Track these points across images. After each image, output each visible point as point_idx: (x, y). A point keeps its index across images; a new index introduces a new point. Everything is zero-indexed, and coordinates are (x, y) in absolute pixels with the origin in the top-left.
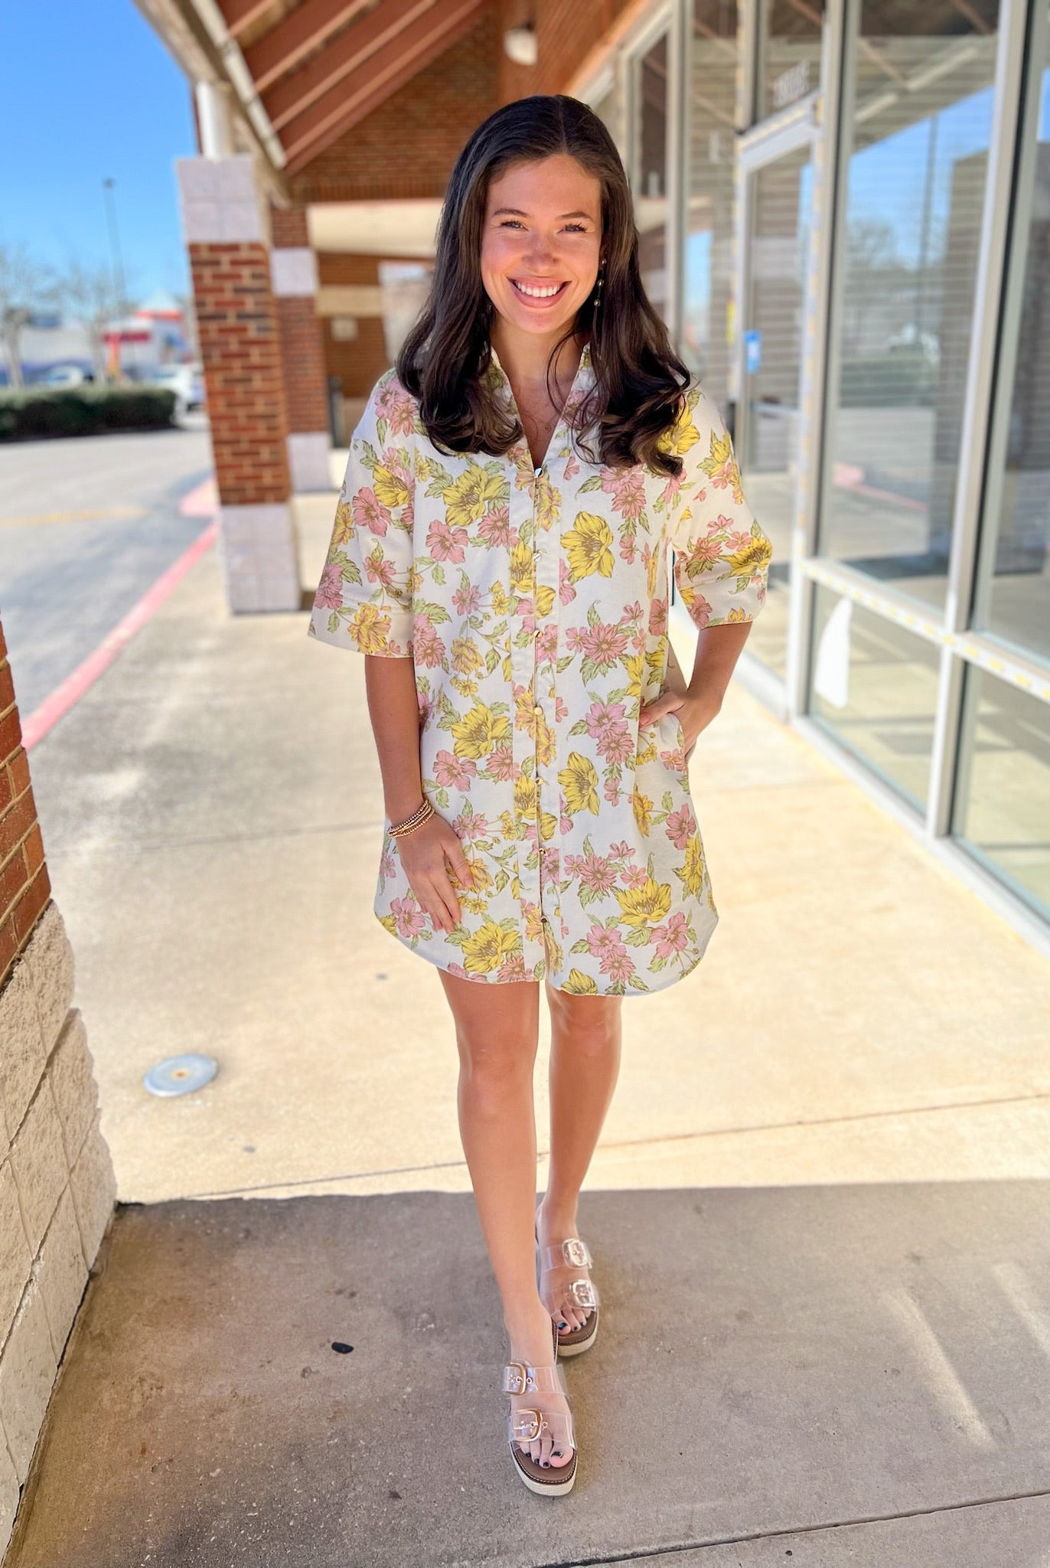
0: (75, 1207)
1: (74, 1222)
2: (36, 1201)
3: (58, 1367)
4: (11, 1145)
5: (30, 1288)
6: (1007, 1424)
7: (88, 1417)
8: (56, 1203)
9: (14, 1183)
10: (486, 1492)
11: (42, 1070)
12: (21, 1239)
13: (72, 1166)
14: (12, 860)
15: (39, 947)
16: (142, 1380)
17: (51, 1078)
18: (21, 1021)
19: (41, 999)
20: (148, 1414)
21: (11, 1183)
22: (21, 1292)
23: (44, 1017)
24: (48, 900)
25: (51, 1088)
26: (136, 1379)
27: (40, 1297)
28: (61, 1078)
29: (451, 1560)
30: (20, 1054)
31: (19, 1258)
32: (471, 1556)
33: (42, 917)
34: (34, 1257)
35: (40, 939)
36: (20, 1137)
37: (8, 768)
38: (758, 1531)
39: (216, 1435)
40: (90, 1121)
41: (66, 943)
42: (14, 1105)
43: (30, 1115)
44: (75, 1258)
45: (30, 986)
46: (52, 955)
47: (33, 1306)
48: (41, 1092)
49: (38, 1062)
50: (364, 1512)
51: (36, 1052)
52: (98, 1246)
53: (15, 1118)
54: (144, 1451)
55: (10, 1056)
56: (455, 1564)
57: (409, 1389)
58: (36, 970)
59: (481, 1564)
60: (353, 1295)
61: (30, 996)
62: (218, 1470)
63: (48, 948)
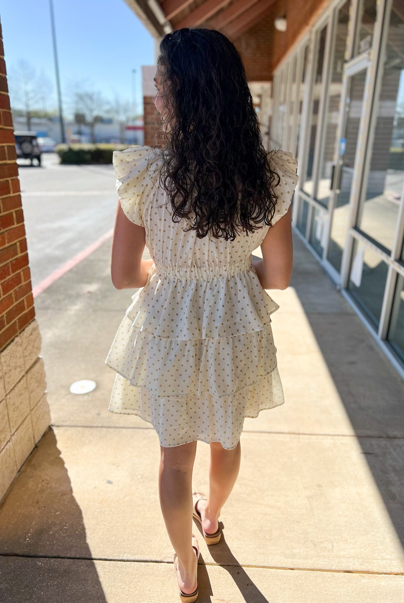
0: (32, 422)
1: (31, 427)
2: (15, 416)
3: (18, 472)
4: (6, 395)
5: (9, 443)
6: (333, 546)
7: (23, 489)
8: (23, 418)
9: (6, 408)
10: (142, 535)
11: (23, 373)
12: (7, 426)
13: (32, 408)
14: (19, 303)
15: (27, 333)
16: (43, 481)
17: (27, 377)
18: (15, 356)
19: (25, 351)
20: (42, 491)
21: (5, 408)
22: (5, 443)
23: (26, 356)
24: (33, 319)
25: (26, 380)
26: (41, 481)
27: (12, 447)
28: (31, 378)
29: (125, 553)
30: (13, 367)
31: (6, 432)
32: (131, 553)
33: (30, 324)
34: (12, 433)
35: (28, 330)
36: (11, 394)
37: (22, 273)
38: (230, 564)
39: (62, 502)
40: (42, 394)
41: (39, 334)
42: (9, 383)
43: (16, 388)
44: (30, 438)
45: (21, 345)
46: (31, 337)
47: (9, 450)
48: (22, 382)
49: (21, 371)
50: (100, 533)
51: (21, 367)
52: (40, 437)
53: (9, 387)
54: (37, 502)
55: (10, 366)
56: (125, 555)
57: (127, 499)
58: (24, 341)
59: (134, 556)
60: (118, 466)
61: (20, 349)
62: (59, 512)
63: (31, 334)
